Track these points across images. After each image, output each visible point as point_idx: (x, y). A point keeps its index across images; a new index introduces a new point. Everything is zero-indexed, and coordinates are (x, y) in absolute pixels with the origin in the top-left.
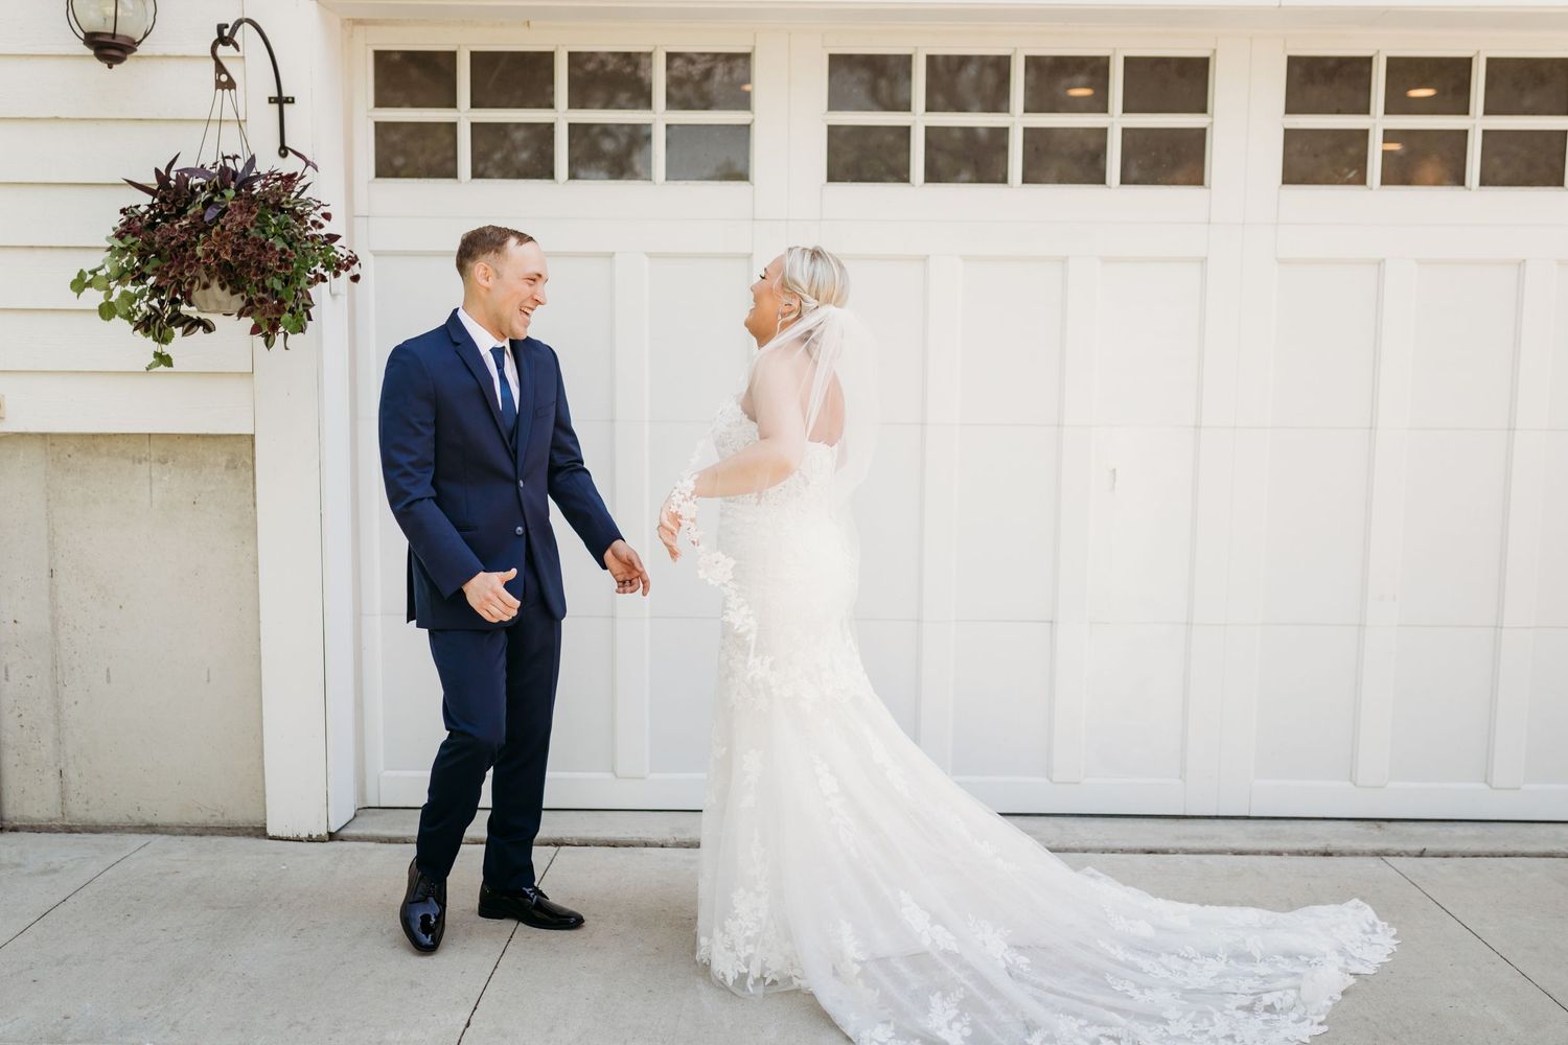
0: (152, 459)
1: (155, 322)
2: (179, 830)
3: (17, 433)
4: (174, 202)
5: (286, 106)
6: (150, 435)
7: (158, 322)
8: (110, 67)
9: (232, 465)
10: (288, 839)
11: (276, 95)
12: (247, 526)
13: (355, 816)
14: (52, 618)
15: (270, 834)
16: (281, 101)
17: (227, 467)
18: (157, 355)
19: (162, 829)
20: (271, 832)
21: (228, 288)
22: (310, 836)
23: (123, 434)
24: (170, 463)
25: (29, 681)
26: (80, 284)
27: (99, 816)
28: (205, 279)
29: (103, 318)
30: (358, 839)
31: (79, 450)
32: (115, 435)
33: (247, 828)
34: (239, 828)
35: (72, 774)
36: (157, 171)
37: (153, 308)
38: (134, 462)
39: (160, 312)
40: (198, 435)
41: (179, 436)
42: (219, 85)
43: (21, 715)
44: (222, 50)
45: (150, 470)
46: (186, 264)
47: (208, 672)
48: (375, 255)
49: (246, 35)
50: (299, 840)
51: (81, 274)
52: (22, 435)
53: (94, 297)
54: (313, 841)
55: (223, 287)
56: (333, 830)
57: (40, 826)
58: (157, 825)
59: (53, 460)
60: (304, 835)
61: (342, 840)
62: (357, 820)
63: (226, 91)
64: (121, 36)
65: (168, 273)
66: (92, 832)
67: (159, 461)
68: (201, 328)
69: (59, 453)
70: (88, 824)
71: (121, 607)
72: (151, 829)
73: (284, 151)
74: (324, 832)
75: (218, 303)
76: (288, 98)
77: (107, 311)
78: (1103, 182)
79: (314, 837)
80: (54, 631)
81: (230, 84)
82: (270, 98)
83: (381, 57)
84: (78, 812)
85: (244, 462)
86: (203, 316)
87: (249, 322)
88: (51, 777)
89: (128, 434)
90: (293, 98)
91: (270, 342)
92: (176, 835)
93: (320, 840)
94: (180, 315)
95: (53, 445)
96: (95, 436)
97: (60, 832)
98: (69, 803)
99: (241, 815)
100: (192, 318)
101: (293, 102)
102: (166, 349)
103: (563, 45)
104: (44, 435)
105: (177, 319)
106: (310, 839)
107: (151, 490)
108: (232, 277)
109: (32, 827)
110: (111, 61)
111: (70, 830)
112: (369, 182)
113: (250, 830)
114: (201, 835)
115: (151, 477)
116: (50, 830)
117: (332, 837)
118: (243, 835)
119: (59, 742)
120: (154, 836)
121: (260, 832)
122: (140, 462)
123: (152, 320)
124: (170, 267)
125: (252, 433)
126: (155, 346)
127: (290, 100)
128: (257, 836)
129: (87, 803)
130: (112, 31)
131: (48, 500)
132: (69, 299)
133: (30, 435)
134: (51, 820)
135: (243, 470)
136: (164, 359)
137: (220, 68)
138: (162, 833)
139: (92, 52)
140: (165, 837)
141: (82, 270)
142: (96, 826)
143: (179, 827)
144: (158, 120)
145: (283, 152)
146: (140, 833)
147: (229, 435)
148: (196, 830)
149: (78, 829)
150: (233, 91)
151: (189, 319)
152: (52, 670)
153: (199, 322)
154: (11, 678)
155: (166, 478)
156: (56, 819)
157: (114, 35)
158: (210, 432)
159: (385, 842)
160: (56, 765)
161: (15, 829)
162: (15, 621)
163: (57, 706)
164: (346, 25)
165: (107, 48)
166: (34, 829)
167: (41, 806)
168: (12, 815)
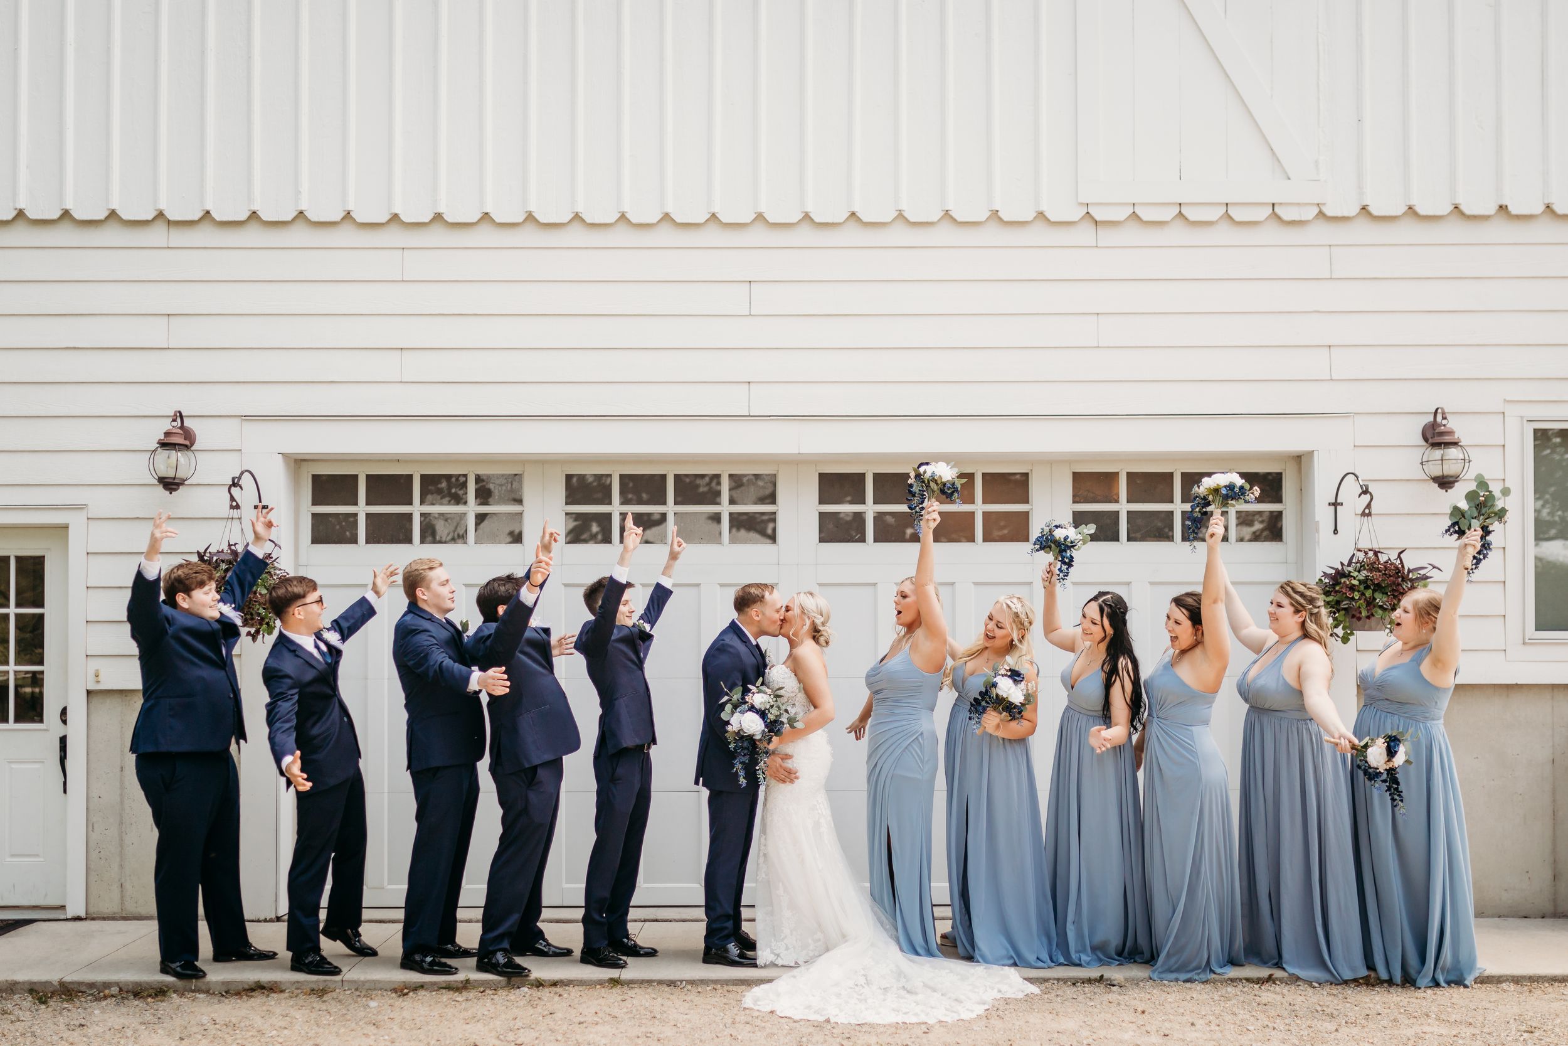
3: (106, 690)
8: (171, 493)
14: (121, 795)
22: (266, 919)
25: (106, 832)
27: (143, 911)
35: (128, 885)
36: (198, 553)
42: (232, 507)
43: (100, 853)
44: (233, 490)
49: (245, 478)
50: (259, 921)
52: (110, 691)
54: (268, 922)
56: (277, 916)
57: (109, 916)
59: (128, 704)
60: (262, 918)
63: (235, 510)
66: (139, 920)
70: (136, 915)
74: (272, 917)
78: (719, 542)
79: (268, 919)
80: (122, 802)
81: (237, 506)
83: (316, 479)
84: (132, 909)
88: (117, 886)
93: (271, 921)
95: (126, 696)
97: (119, 920)
98: (126, 903)
103: (417, 471)
104: (121, 691)
106: (265, 921)
109: (106, 917)
110: (172, 490)
111: (125, 918)
112: (307, 547)
116: (113, 919)
117: (277, 920)
119: (121, 866)
129: (136, 903)
131: (122, 727)
133: (114, 690)
134: (115, 913)
137: (232, 499)
139: (162, 487)
142: (141, 916)
144: (193, 518)
149: (130, 918)
150: (238, 510)
152: (119, 825)
154: (95, 830)
156: (117, 913)
157: (175, 478)
160: (119, 881)
161: (93, 919)
162: (100, 797)
163: (121, 846)
164: (296, 463)
165: (170, 484)
166: (104, 919)
167: (109, 906)
168: (92, 910)
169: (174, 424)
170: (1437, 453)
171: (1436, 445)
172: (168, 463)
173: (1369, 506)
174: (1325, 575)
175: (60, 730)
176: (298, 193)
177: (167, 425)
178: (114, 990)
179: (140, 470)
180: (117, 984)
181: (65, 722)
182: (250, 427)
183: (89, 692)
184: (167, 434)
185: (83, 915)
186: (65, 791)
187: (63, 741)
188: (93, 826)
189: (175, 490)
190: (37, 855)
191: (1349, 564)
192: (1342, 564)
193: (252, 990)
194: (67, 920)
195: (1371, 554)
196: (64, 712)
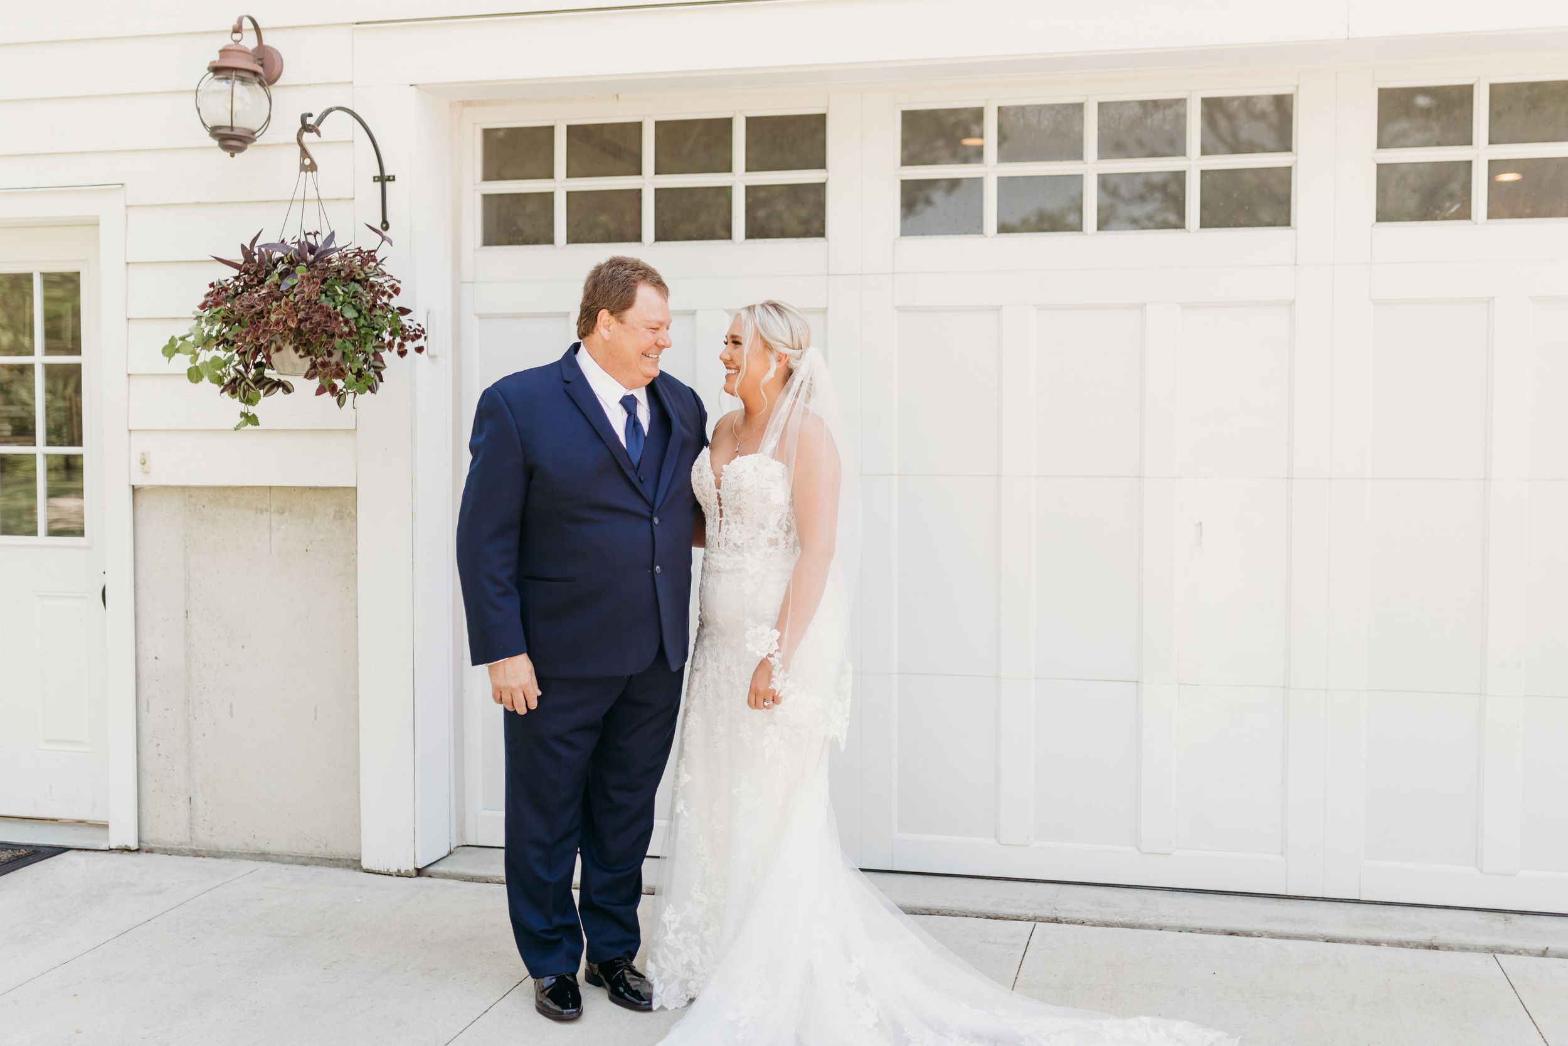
0: (272, 510)
1: (240, 384)
2: (288, 859)
3: (161, 486)
4: (256, 273)
5: (388, 184)
6: (270, 487)
7: (243, 384)
8: (232, 156)
9: (339, 516)
10: (379, 873)
11: (378, 174)
12: (349, 572)
13: (450, 853)
14: (186, 655)
15: (365, 867)
16: (383, 179)
17: (335, 518)
18: (243, 414)
19: (273, 857)
20: (365, 865)
21: (301, 353)
22: (399, 871)
23: (248, 487)
24: (287, 514)
25: (168, 714)
26: (171, 350)
27: (221, 842)
28: (280, 343)
29: (191, 381)
30: (445, 876)
31: (211, 502)
32: (241, 487)
33: (346, 860)
34: (339, 860)
35: (199, 802)
36: (243, 247)
37: (239, 372)
38: (257, 512)
39: (245, 374)
40: (310, 488)
41: (295, 488)
42: (304, 168)
43: (159, 744)
44: (307, 137)
45: (270, 521)
46: (261, 331)
47: (316, 710)
48: (480, 318)
50: (389, 874)
51: (172, 340)
52: (166, 487)
53: (182, 362)
54: (402, 876)
55: (296, 350)
56: (419, 867)
57: (172, 849)
58: (269, 854)
59: (190, 510)
60: (394, 870)
61: (430, 876)
62: (450, 857)
63: (307, 173)
64: (239, 128)
65: (245, 338)
66: (215, 857)
67: (278, 511)
68: (281, 389)
69: (195, 504)
70: (211, 849)
71: (243, 647)
72: (264, 856)
74: (411, 868)
75: (294, 365)
76: (389, 177)
77: (195, 375)
78: (1182, 226)
79: (402, 872)
80: (188, 668)
81: (313, 167)
82: (374, 177)
83: (490, 131)
84: (205, 838)
85: (350, 512)
86: (283, 378)
87: (316, 383)
88: (181, 803)
89: (253, 487)
90: (394, 177)
91: (341, 402)
92: (285, 863)
93: (408, 875)
94: (264, 377)
95: (191, 496)
96: (225, 488)
97: (187, 855)
98: (197, 828)
99: (341, 849)
100: (273, 380)
101: (394, 179)
102: (252, 410)
103: (650, 116)
104: (183, 488)
105: (261, 381)
106: (399, 875)
107: (270, 539)
108: (304, 342)
109: (165, 849)
110: (233, 150)
111: (196, 854)
112: (475, 250)
113: (350, 862)
114: (305, 864)
115: (270, 527)
116: (179, 853)
117: (419, 872)
118: (343, 867)
119: (189, 770)
120: (266, 863)
121: (356, 864)
122: (262, 513)
123: (237, 382)
124: (248, 333)
125: (355, 486)
126: (242, 407)
127: (391, 178)
128: (355, 869)
129: (211, 829)
130: (230, 125)
131: (186, 547)
132: (161, 363)
133: (172, 487)
134: (181, 844)
135: (349, 520)
136: (251, 419)
137: (304, 153)
138: (273, 861)
139: (216, 143)
140: (276, 864)
141: (173, 337)
142: (219, 851)
143: (289, 856)
144: (280, 201)
145: (384, 225)
146: (254, 860)
147: (337, 488)
148: (303, 860)
149: (203, 853)
150: (315, 173)
151: (271, 380)
152: (185, 704)
153: (279, 384)
154: (151, 710)
155: (283, 527)
156: (185, 843)
157: (232, 128)
158: (319, 485)
159: (469, 881)
160: (186, 792)
161: (150, 851)
162: (156, 658)
163: (189, 737)
165: (231, 139)
166: (166, 852)
167: (173, 832)
168: (149, 837)
177: (225, 41)
183: (135, 490)
184: (224, 52)
185: (134, 845)
188: (148, 704)
189: (240, 149)
194: (110, 850)
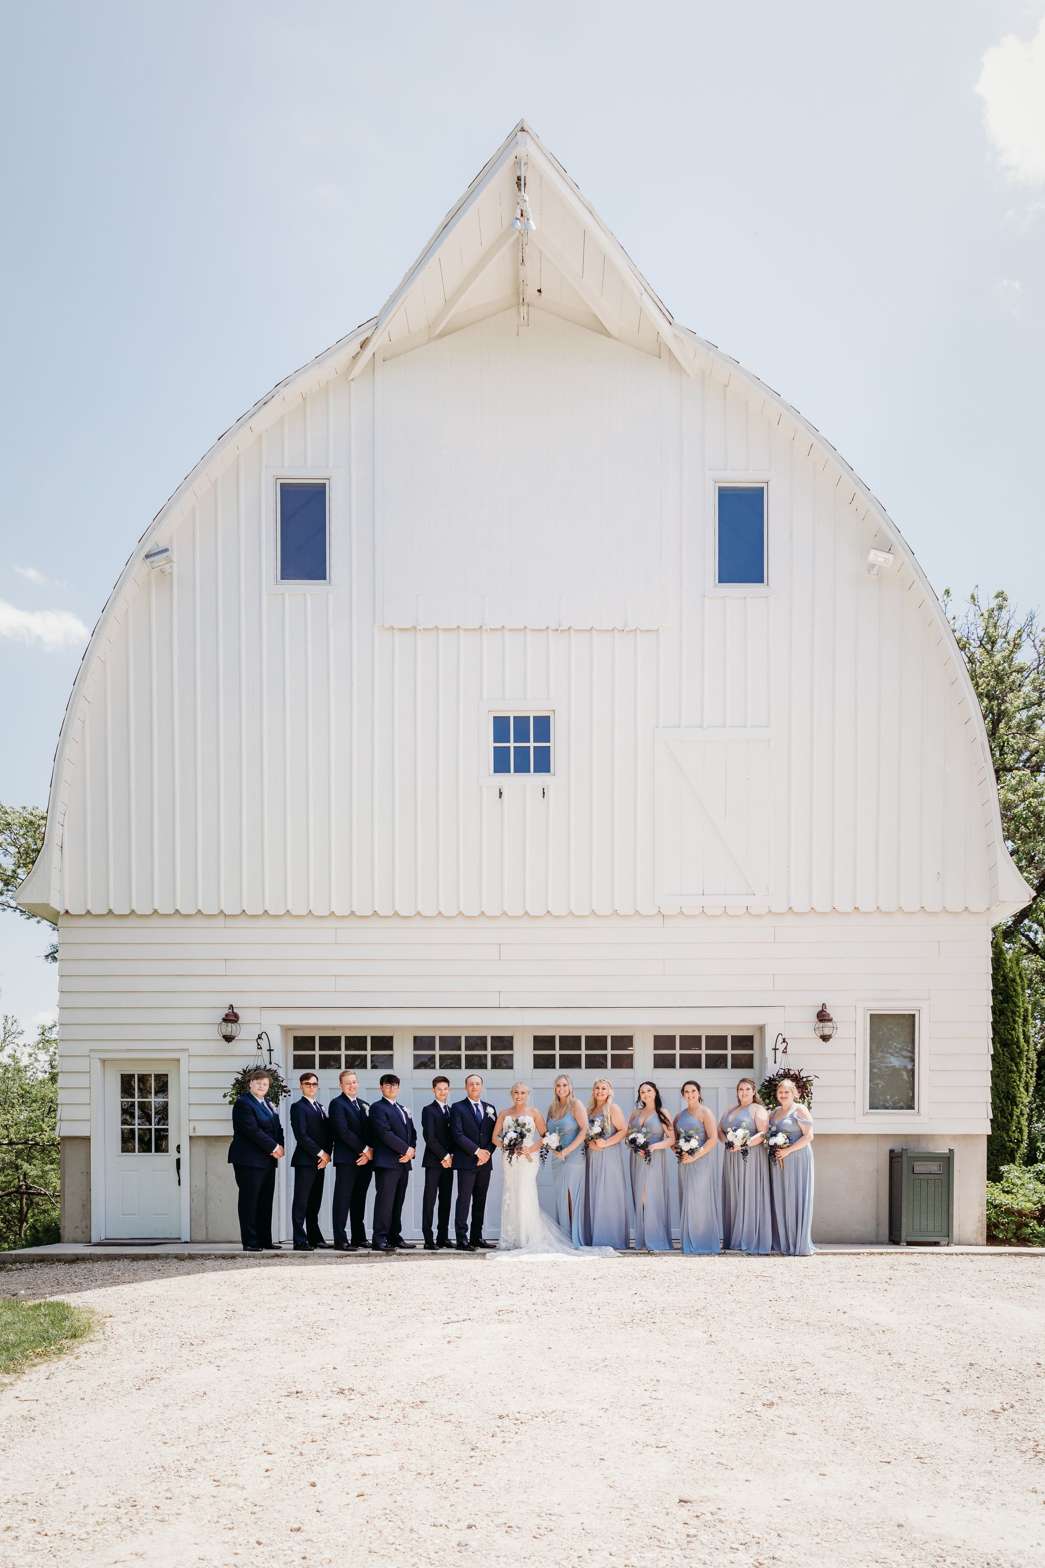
3: (198, 1136)
5: (272, 1052)
8: (229, 1043)
16: (270, 1050)
25: (198, 1203)
26: (225, 1096)
27: (217, 1239)
31: (215, 1140)
35: (209, 1227)
36: (242, 1067)
42: (258, 1048)
43: (196, 1211)
44: (259, 1041)
49: (264, 1036)
52: (200, 1136)
59: (207, 1143)
63: (260, 1050)
64: (232, 1036)
69: (210, 1141)
70: (214, 1241)
71: (224, 1182)
73: (271, 1063)
76: (272, 1049)
78: (486, 1068)
80: (206, 1189)
81: (261, 1048)
82: (268, 1051)
83: (295, 1038)
84: (211, 1238)
88: (204, 1228)
95: (209, 1139)
96: (219, 1137)
97: (205, 1243)
98: (208, 1235)
103: (344, 1034)
104: (205, 1137)
110: (229, 1041)
111: (208, 1242)
112: (291, 1070)
116: (202, 1243)
119: (206, 1219)
129: (213, 1235)
130: (229, 1035)
131: (207, 1154)
133: (203, 1136)
134: (203, 1240)
137: (258, 1045)
139: (224, 1040)
141: (226, 1093)
142: (216, 1242)
146: (227, 1243)
149: (210, 1242)
152: (205, 1199)
154: (194, 1202)
156: (205, 1240)
160: (205, 1225)
161: (194, 1243)
162: (196, 1186)
163: (206, 1209)
164: (286, 1029)
165: (228, 1039)
166: (199, 1243)
167: (201, 1237)
168: (193, 1239)
169: (230, 1010)
170: (821, 1024)
171: (821, 1021)
172: (229, 1029)
173: (786, 1048)
174: (766, 1081)
175: (177, 1156)
176: (286, 901)
177: (227, 1011)
178: (213, 1257)
179: (214, 1033)
180: (214, 1254)
181: (179, 1152)
182: (265, 1013)
183: (190, 1137)
184: (227, 1015)
185: (189, 1241)
186: (179, 1184)
187: (178, 1161)
188: (193, 1200)
189: (231, 1041)
190: (167, 1214)
191: (777, 1075)
192: (773, 1075)
193: (274, 1257)
194: (182, 1243)
195: (787, 1071)
196: (179, 1147)
